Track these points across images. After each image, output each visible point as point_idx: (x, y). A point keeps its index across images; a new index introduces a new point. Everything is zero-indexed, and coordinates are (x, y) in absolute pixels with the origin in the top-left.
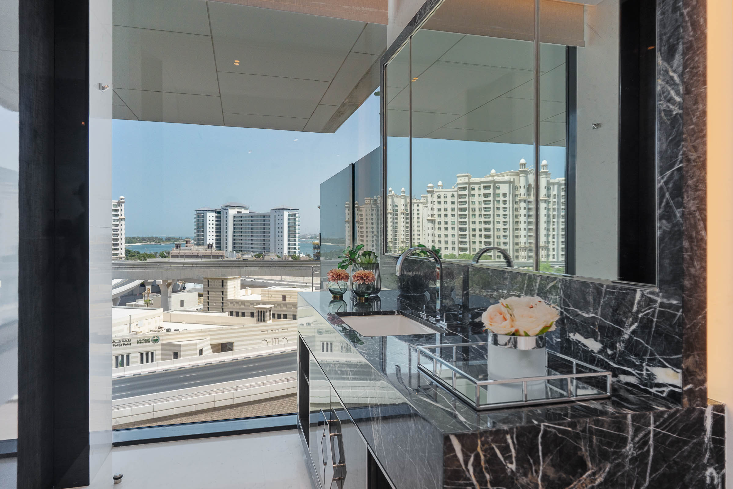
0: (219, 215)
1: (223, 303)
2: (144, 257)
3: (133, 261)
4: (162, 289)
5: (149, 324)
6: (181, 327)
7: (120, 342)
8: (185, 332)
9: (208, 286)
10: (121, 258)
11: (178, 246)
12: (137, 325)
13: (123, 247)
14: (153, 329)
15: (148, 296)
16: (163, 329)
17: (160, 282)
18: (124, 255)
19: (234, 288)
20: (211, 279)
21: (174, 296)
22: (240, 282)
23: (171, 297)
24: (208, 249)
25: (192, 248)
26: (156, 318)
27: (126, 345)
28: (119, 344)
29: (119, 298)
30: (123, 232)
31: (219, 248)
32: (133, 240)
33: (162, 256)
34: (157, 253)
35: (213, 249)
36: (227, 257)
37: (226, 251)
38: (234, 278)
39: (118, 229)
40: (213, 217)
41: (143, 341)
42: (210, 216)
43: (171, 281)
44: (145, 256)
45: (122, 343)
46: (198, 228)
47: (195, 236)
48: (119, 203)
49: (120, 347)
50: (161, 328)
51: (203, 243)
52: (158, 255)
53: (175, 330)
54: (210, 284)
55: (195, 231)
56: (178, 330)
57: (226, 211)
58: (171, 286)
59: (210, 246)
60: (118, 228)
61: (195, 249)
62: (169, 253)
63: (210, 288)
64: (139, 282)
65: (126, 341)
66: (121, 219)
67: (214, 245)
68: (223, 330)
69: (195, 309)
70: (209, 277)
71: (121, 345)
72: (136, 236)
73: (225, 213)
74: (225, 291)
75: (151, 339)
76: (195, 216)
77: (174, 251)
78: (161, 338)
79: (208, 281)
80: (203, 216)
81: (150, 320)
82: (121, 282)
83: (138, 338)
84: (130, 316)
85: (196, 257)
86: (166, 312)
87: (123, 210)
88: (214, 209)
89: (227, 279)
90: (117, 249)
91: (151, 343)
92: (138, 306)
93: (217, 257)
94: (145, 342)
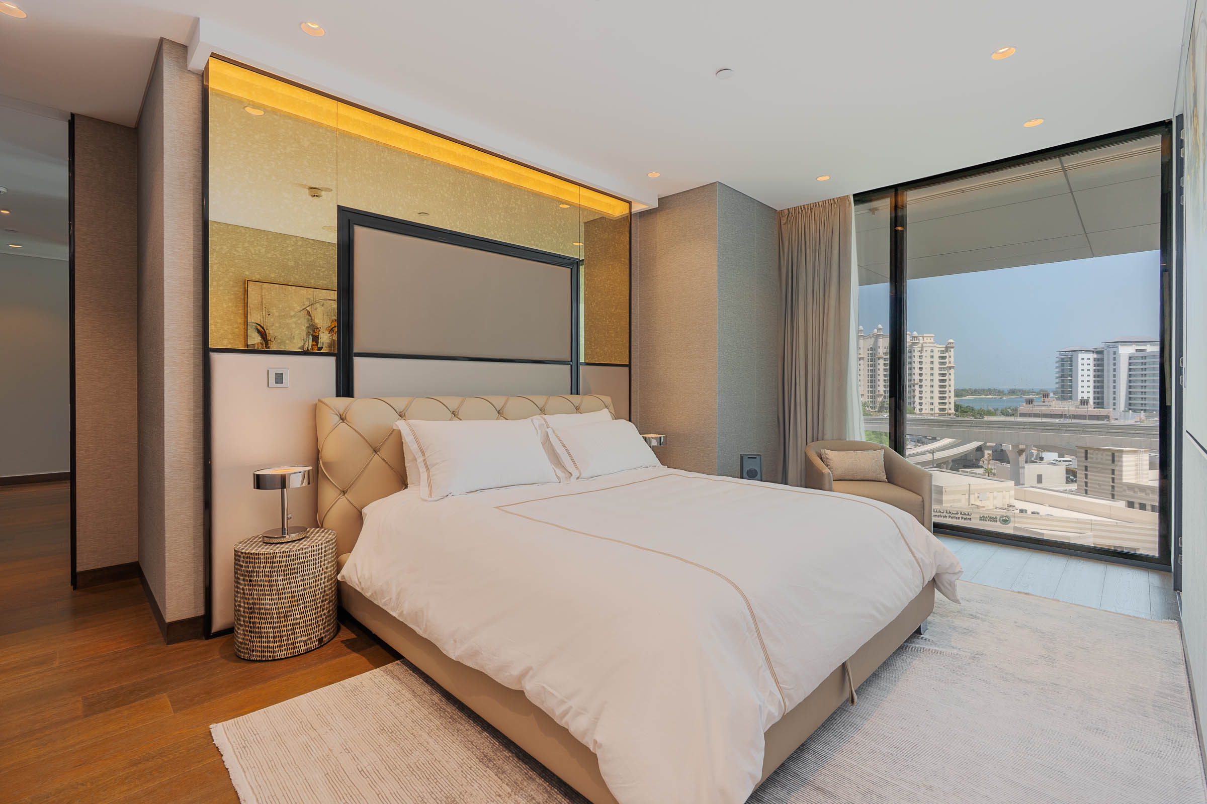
0: (1099, 356)
1: (1113, 487)
2: (980, 414)
3: (966, 419)
4: (1011, 456)
5: (995, 498)
6: (1044, 510)
7: (957, 514)
8: (1050, 517)
9: (1086, 459)
10: (950, 415)
11: (1030, 402)
12: (978, 497)
13: (953, 400)
14: (1000, 505)
15: (988, 464)
16: (1014, 509)
17: (1008, 447)
18: (953, 411)
19: (1136, 465)
20: (1090, 448)
21: (1028, 466)
22: (1148, 458)
23: (1024, 468)
24: (1080, 406)
25: (1053, 403)
26: (1004, 492)
27: (965, 519)
28: (956, 516)
29: (950, 461)
30: (952, 383)
31: (1099, 403)
32: (963, 392)
33: (1005, 413)
34: (997, 409)
35: (1089, 406)
36: (1117, 419)
37: (1114, 409)
38: (1135, 452)
39: (946, 380)
40: (1089, 359)
41: (988, 519)
42: (1083, 359)
43: (1024, 447)
44: (982, 413)
45: (959, 516)
46: (1063, 376)
47: (1057, 388)
48: (947, 349)
49: (958, 520)
50: (1011, 506)
51: (1071, 398)
52: (999, 412)
53: (1033, 513)
54: (1089, 455)
55: (1057, 380)
56: (1038, 513)
57: (1114, 349)
58: (1024, 454)
59: (1084, 402)
60: (946, 378)
61: (1057, 406)
62: (1016, 410)
63: (1090, 462)
64: (975, 444)
65: (965, 514)
66: (950, 368)
67: (1091, 401)
68: (1117, 526)
69: (1061, 489)
70: (1088, 445)
71: (959, 518)
72: (967, 388)
73: (1112, 353)
74: (1117, 468)
75: (998, 517)
76: (1058, 360)
77: (1024, 408)
78: (1012, 519)
79: (1086, 452)
80: (1071, 359)
81: (995, 494)
82: (952, 443)
83: (980, 513)
84: (969, 485)
85: (1060, 416)
86: (1017, 487)
87: (952, 357)
88: (1091, 348)
89: (1122, 451)
90: (945, 403)
91: (998, 522)
92: (976, 473)
93: (1098, 418)
94: (991, 521)
